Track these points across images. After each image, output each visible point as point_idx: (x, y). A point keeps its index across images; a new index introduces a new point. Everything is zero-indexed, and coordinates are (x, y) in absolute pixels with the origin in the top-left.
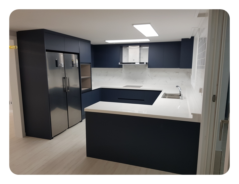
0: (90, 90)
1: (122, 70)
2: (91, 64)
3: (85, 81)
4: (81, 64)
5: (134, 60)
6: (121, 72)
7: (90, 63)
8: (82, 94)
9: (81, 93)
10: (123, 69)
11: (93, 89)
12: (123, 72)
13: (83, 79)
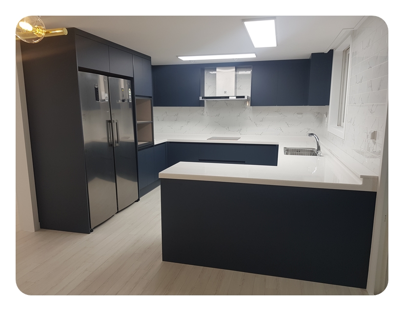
0: (151, 145)
1: (203, 111)
2: (152, 99)
3: (142, 128)
4: (136, 98)
5: (225, 92)
6: (202, 114)
7: (151, 97)
8: (138, 152)
9: (138, 149)
10: (205, 109)
11: (156, 143)
12: (205, 113)
13: (140, 125)
